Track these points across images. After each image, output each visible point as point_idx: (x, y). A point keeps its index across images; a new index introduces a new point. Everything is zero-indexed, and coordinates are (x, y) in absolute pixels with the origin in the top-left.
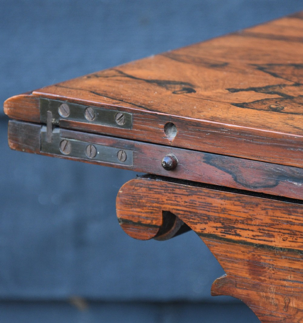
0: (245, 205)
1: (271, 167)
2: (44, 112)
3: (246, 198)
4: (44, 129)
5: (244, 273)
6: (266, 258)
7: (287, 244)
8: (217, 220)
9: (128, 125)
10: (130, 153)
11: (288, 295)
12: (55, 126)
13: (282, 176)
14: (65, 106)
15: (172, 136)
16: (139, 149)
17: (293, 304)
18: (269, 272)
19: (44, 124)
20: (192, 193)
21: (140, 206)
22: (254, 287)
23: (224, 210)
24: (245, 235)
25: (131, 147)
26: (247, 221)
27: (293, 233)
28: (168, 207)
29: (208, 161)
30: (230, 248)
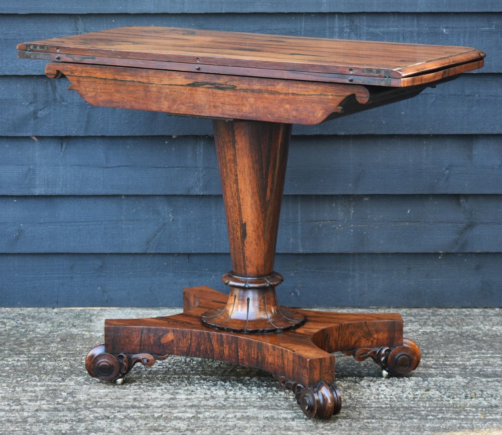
0: (76, 66)
1: (82, 56)
2: (27, 48)
3: (76, 65)
4: (27, 52)
5: (75, 83)
6: (81, 79)
7: (86, 75)
8: (69, 71)
9: (48, 49)
10: (48, 56)
11: (86, 87)
12: (30, 51)
13: (84, 58)
14: (32, 46)
15: (58, 51)
16: (50, 55)
17: (87, 90)
18: (82, 82)
19: (27, 51)
20: (63, 65)
21: (51, 69)
22: (79, 87)
23: (71, 68)
24: (76, 74)
25: (49, 55)
26: (77, 70)
27: (87, 72)
28: (57, 69)
29: (67, 56)
30: (73, 78)
